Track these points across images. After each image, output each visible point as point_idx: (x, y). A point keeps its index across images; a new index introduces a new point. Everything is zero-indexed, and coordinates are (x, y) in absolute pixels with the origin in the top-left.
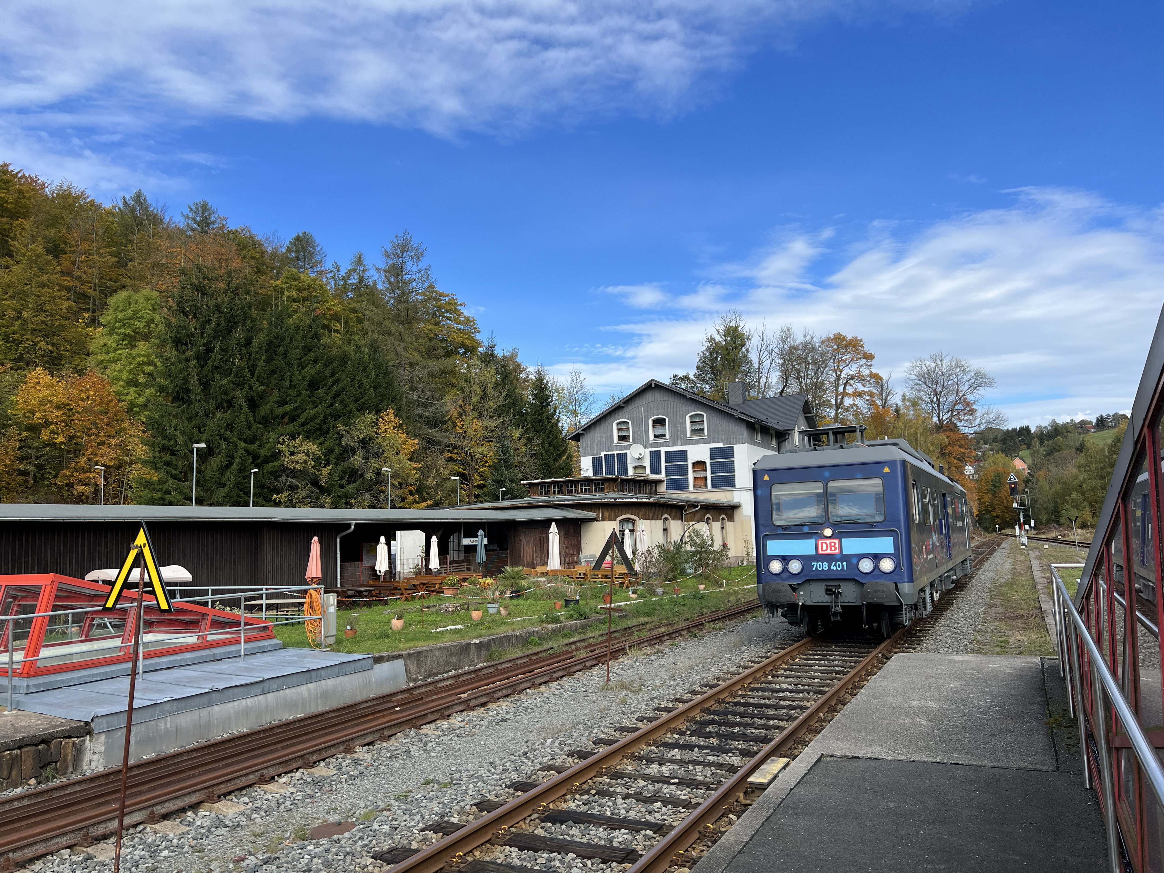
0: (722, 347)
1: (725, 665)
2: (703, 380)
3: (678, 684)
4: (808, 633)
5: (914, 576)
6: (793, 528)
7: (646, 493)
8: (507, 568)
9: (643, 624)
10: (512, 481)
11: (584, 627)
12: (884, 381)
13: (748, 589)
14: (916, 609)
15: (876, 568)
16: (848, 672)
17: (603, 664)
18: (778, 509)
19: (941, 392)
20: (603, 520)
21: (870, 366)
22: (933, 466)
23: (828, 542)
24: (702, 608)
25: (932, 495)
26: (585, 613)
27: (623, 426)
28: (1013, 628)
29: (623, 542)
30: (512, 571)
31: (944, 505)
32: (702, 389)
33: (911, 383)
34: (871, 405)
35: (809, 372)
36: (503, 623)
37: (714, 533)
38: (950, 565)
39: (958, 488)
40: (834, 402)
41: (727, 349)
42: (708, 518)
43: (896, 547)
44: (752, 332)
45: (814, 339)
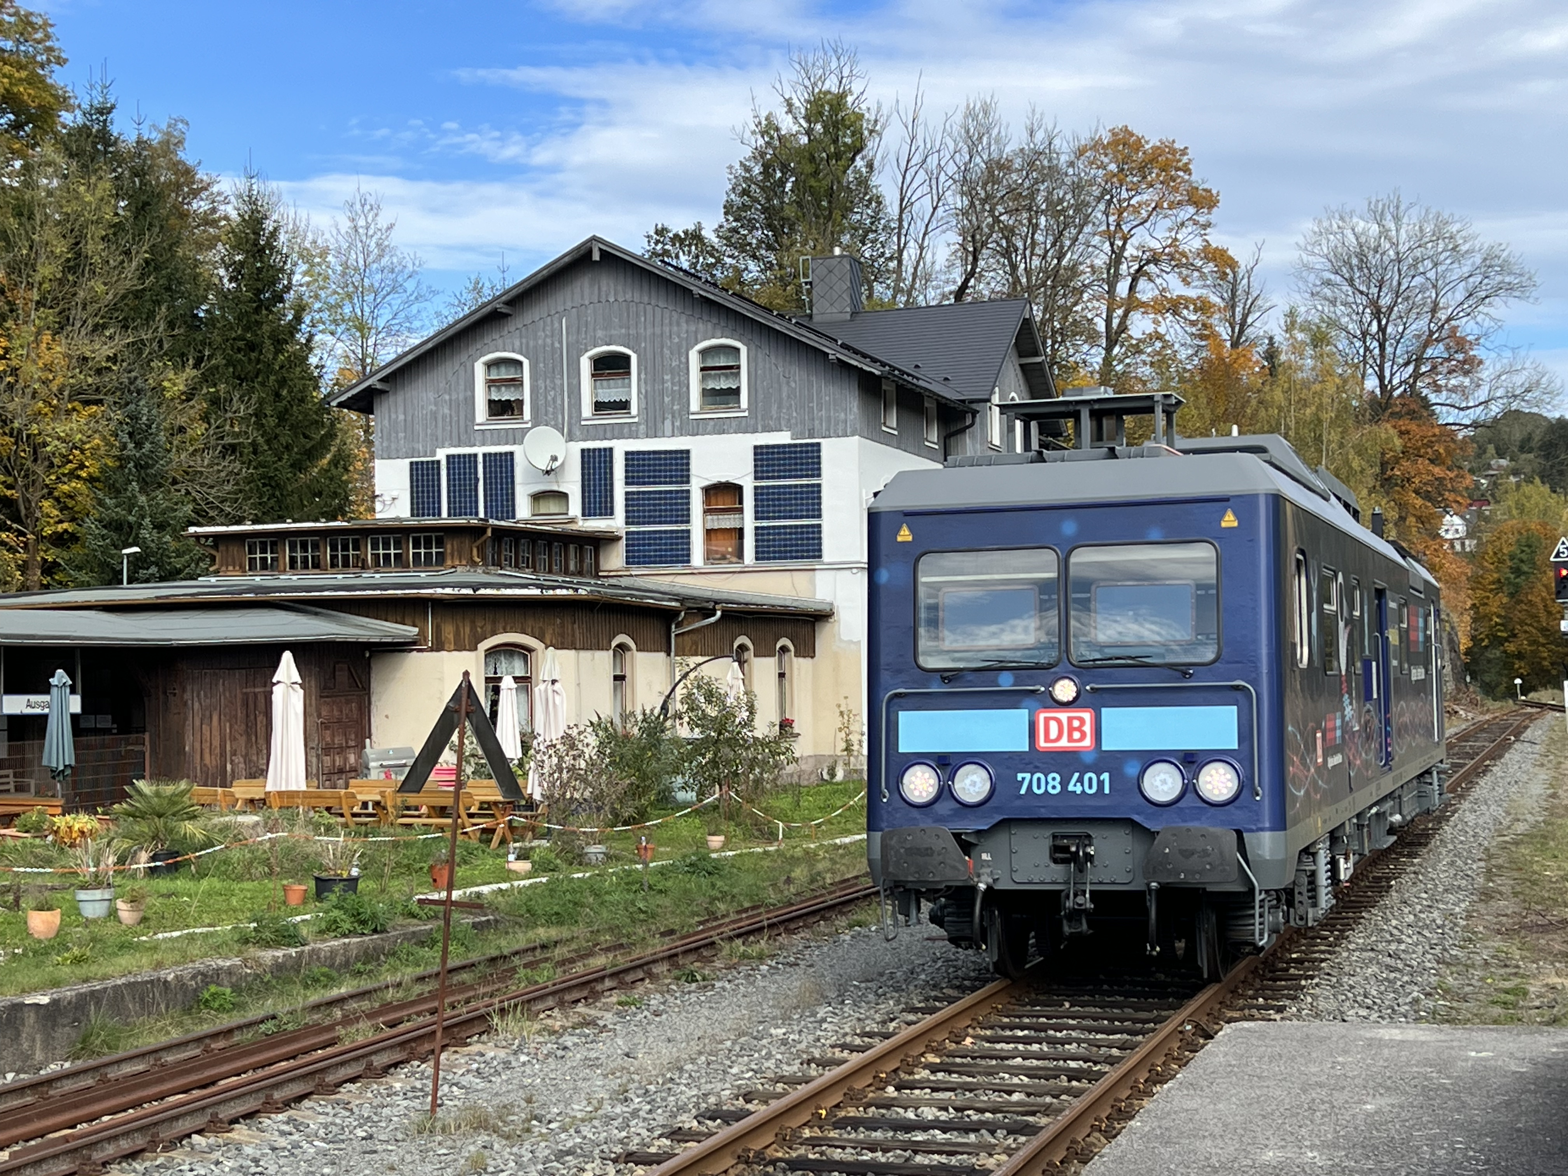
0: (800, 151)
1: (769, 1057)
2: (742, 247)
3: (635, 1114)
4: (1000, 968)
5: (1290, 813)
6: (970, 677)
7: (567, 573)
8: (141, 784)
9: (544, 947)
10: (160, 527)
11: (370, 956)
12: (1241, 272)
13: (844, 846)
14: (1290, 903)
15: (1190, 789)
16: (1102, 1074)
17: (424, 1061)
18: (934, 623)
19: (1391, 309)
20: (438, 646)
21: (1205, 226)
22: (1356, 514)
23: (1063, 716)
24: (713, 899)
25: (1347, 593)
26: (374, 916)
27: (504, 373)
28: (1540, 954)
29: (494, 714)
30: (157, 794)
31: (1380, 623)
32: (739, 272)
33: (1312, 278)
34: (1202, 337)
35: (1039, 237)
36: (125, 947)
37: (756, 689)
38: (1388, 785)
39: (1417, 575)
40: (1101, 326)
41: (812, 159)
42: (743, 648)
43: (1245, 734)
44: (885, 111)
45: (1057, 142)
